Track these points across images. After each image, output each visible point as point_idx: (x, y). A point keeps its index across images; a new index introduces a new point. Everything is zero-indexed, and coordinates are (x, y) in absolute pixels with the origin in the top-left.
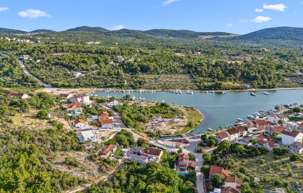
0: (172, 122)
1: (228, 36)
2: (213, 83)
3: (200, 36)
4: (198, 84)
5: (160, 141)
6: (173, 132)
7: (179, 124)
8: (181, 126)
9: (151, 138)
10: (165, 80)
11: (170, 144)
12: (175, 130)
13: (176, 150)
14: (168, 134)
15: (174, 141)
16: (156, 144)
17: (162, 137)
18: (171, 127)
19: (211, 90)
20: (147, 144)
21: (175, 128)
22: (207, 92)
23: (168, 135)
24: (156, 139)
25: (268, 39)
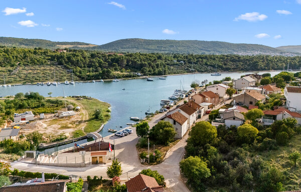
0: (59, 118)
1: (88, 46)
2: (97, 73)
3: (57, 46)
4: (78, 74)
5: (43, 159)
6: (68, 133)
7: (73, 119)
8: (80, 122)
9: (15, 156)
10: (25, 72)
11: (77, 158)
12: (71, 130)
13: (101, 171)
14: (57, 140)
15: (78, 150)
16: (35, 169)
17: (44, 149)
18: (60, 126)
19: (99, 79)
20: (5, 174)
21: (70, 125)
22: (94, 81)
23: (58, 143)
24: (30, 156)
25: (125, 48)
